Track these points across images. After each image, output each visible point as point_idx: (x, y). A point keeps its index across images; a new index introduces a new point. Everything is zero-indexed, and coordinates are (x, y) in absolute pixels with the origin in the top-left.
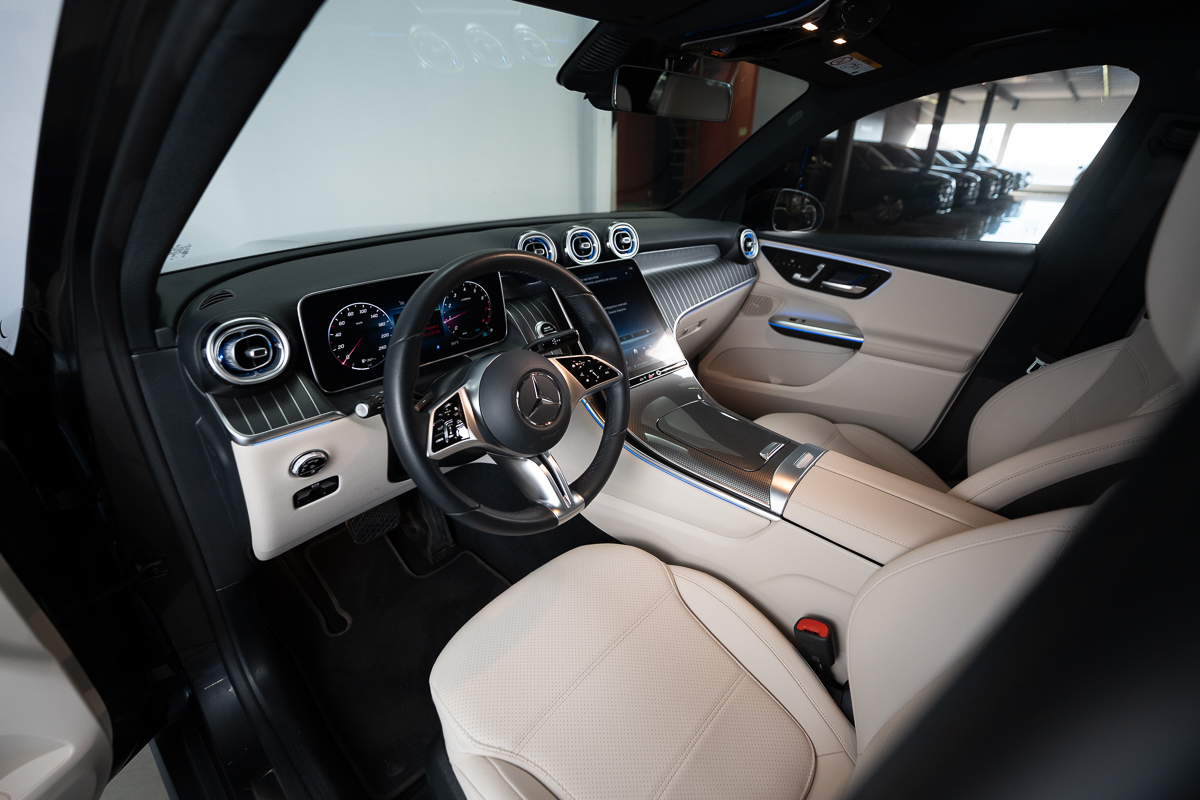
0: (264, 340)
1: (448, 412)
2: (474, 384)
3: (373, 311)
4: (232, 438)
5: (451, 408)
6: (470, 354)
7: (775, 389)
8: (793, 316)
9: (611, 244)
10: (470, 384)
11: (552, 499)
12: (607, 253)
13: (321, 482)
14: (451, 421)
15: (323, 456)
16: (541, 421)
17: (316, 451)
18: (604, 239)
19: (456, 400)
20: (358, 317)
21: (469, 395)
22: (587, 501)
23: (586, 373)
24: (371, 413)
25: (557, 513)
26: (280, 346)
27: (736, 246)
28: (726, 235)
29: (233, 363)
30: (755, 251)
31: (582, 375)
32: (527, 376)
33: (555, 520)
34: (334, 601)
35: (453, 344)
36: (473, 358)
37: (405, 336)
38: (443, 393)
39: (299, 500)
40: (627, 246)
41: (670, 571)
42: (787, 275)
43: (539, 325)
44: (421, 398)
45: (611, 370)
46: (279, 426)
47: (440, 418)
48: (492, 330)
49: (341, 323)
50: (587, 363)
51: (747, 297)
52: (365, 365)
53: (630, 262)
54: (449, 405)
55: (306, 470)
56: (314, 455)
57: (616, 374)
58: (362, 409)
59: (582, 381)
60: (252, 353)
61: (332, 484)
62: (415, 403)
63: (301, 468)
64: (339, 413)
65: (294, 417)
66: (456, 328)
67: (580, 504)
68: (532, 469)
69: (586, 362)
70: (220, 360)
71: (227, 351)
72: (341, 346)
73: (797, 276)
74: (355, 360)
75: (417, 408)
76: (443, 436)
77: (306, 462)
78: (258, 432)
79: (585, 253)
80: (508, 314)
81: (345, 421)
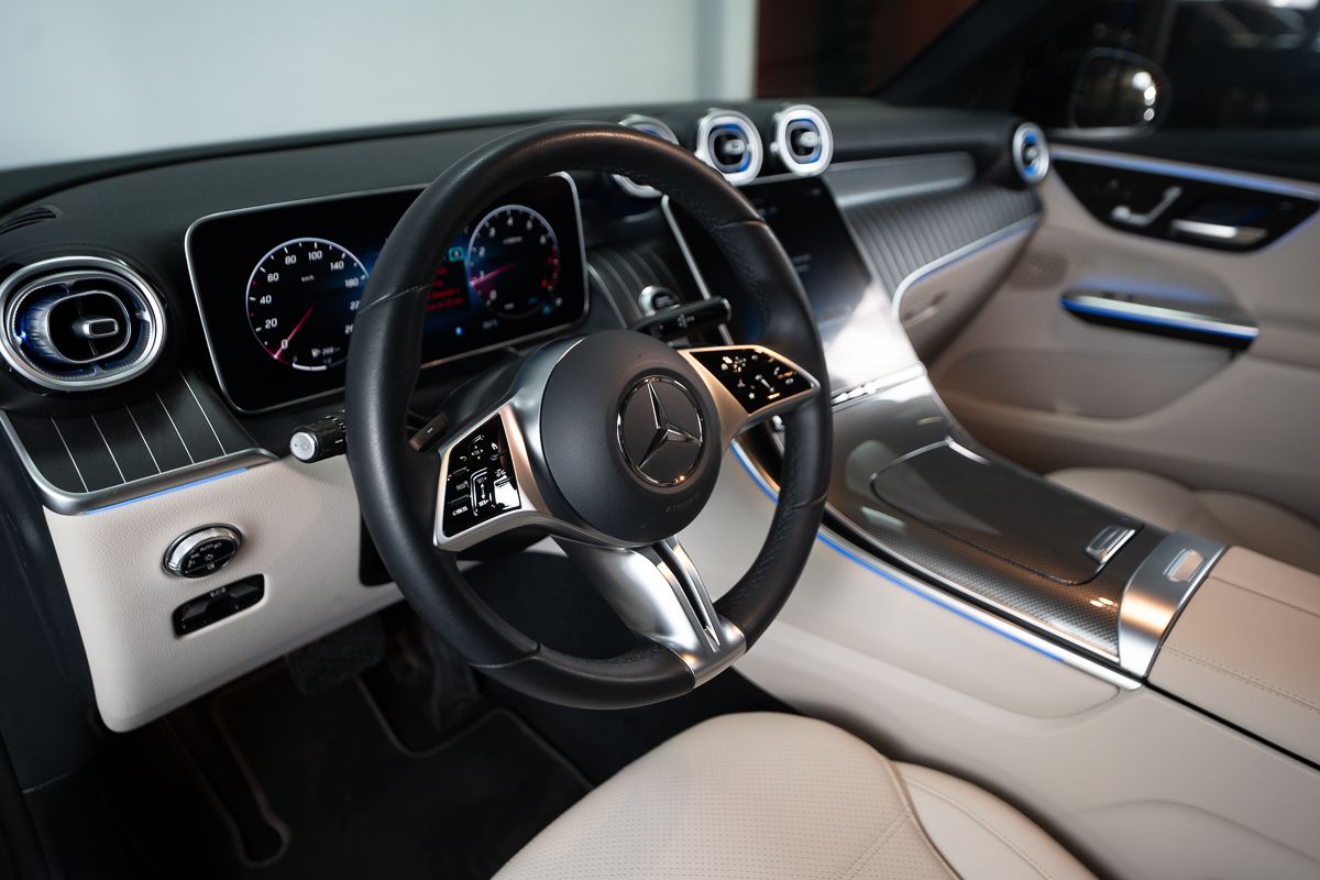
0: (116, 304)
1: (477, 453)
2: (530, 397)
3: (336, 256)
4: (41, 499)
5: (485, 445)
6: (519, 347)
7: (1064, 423)
8: (1110, 285)
9: (781, 146)
10: (524, 397)
11: (682, 634)
12: (772, 164)
13: (230, 587)
14: (483, 472)
15: (231, 535)
16: (666, 475)
17: (218, 527)
18: (768, 135)
19: (495, 430)
20: (304, 265)
21: (521, 419)
22: (751, 638)
23: (748, 381)
24: (322, 452)
25: (691, 662)
26: (147, 316)
27: (1005, 158)
28: (988, 136)
29: (47, 346)
30: (1042, 166)
31: (741, 384)
32: (637, 381)
33: (688, 677)
34: (261, 798)
35: (487, 325)
36: (522, 354)
37: (393, 291)
38: (466, 415)
39: (185, 620)
40: (809, 150)
41: (898, 775)
42: (1100, 210)
43: (648, 293)
44: (421, 425)
45: (798, 377)
46: (141, 477)
47: (462, 464)
48: (559, 301)
49: (273, 278)
50: (749, 361)
51: (1020, 255)
52: (318, 362)
53: (814, 181)
54: (479, 438)
55: (196, 565)
56: (214, 534)
57: (805, 384)
58: (303, 444)
59: (741, 396)
60: (86, 329)
61: (251, 589)
62: (411, 434)
63: (186, 558)
64: (263, 452)
65: (173, 458)
66: (493, 295)
67: (737, 645)
68: (642, 573)
69: (749, 359)
70: (19, 340)
71: (36, 323)
72: (271, 323)
73: (1122, 213)
74: (300, 351)
75: (415, 443)
76: (467, 504)
77: (197, 549)
78: (98, 490)
79: (733, 161)
80: (590, 275)
81: (275, 468)
